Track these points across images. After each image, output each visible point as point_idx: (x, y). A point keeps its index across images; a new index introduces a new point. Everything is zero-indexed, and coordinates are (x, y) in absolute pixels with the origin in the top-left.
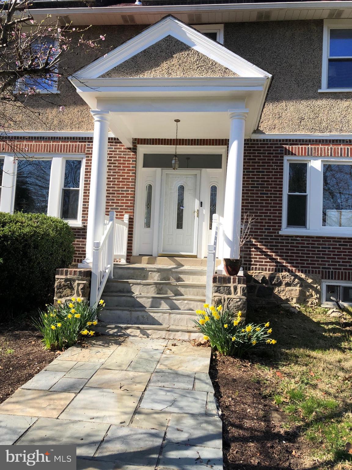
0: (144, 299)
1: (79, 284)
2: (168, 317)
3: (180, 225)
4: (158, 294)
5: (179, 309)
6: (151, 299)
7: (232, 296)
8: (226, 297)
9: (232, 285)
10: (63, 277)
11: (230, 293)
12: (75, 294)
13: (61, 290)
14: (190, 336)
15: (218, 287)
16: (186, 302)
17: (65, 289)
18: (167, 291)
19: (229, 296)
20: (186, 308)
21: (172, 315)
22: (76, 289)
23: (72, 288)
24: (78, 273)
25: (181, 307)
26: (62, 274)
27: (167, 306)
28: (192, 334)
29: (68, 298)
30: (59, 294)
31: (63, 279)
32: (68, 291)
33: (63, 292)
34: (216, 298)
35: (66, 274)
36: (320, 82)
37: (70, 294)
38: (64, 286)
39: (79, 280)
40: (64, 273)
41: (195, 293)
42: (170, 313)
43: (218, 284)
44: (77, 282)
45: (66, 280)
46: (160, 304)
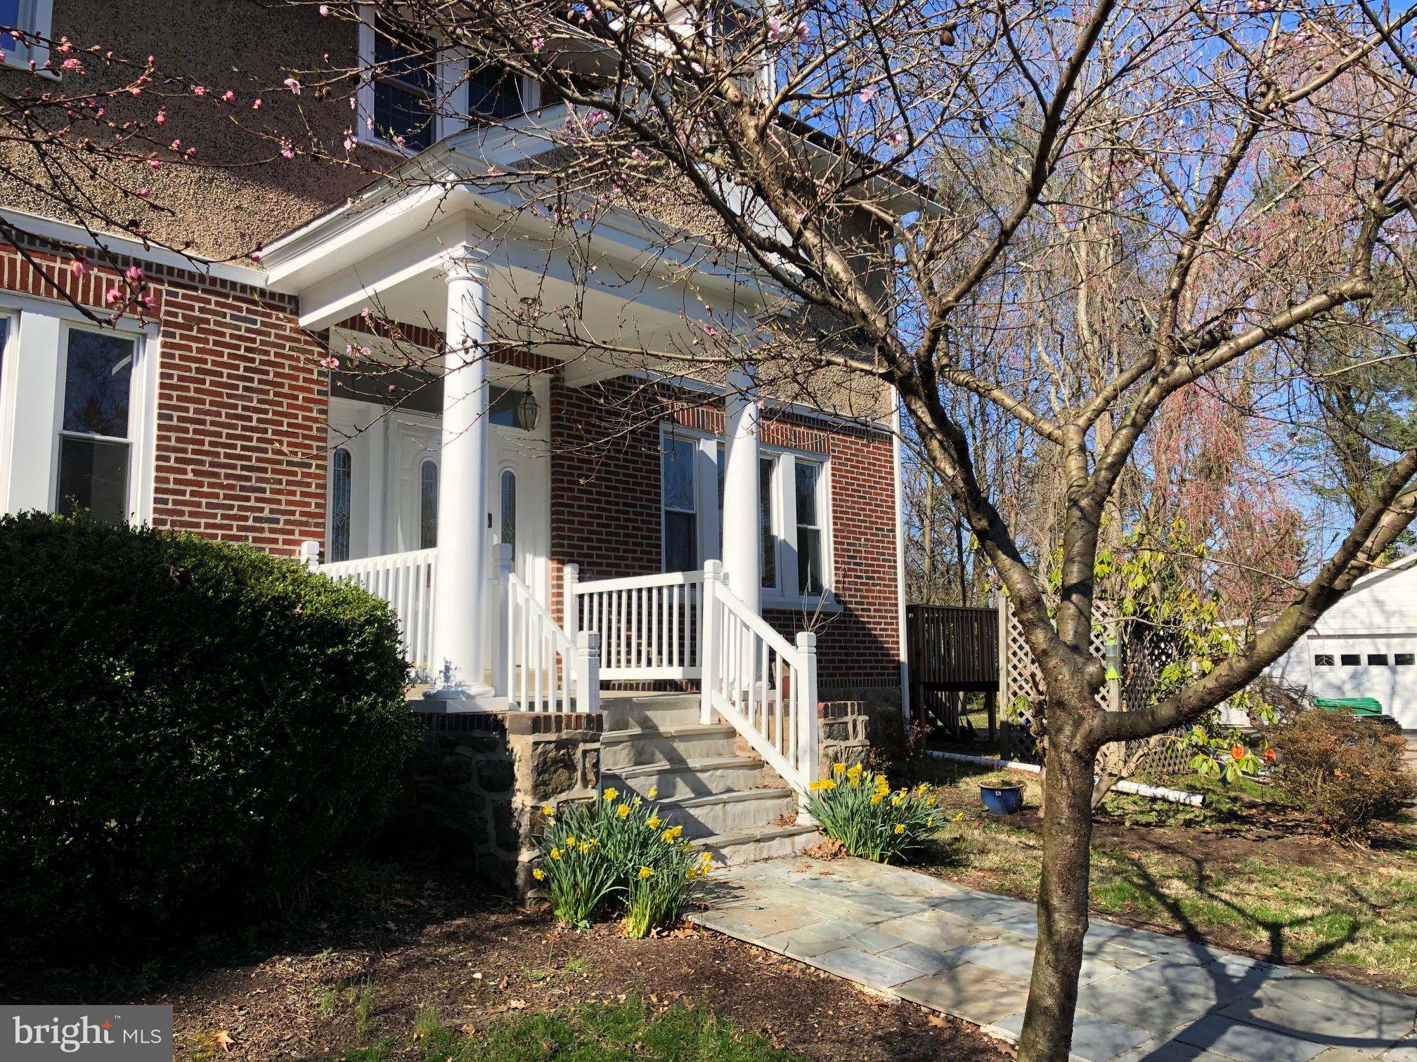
0: (642, 778)
1: (585, 753)
2: (721, 813)
4: (636, 764)
5: (710, 794)
6: (655, 777)
7: (851, 742)
8: (844, 744)
9: (849, 719)
10: (552, 737)
11: (847, 738)
12: (579, 782)
13: (546, 776)
14: (793, 844)
15: (831, 725)
16: (719, 772)
17: (555, 771)
19: (848, 743)
20: (721, 789)
22: (580, 767)
23: (570, 766)
24: (584, 722)
25: (713, 787)
26: (547, 730)
28: (797, 838)
29: (563, 797)
30: (542, 788)
31: (550, 742)
32: (563, 776)
33: (551, 779)
34: (831, 751)
35: (559, 730)
37: (567, 783)
38: (555, 761)
39: (585, 741)
40: (553, 725)
42: (725, 803)
43: (830, 720)
44: (582, 747)
45: (560, 744)
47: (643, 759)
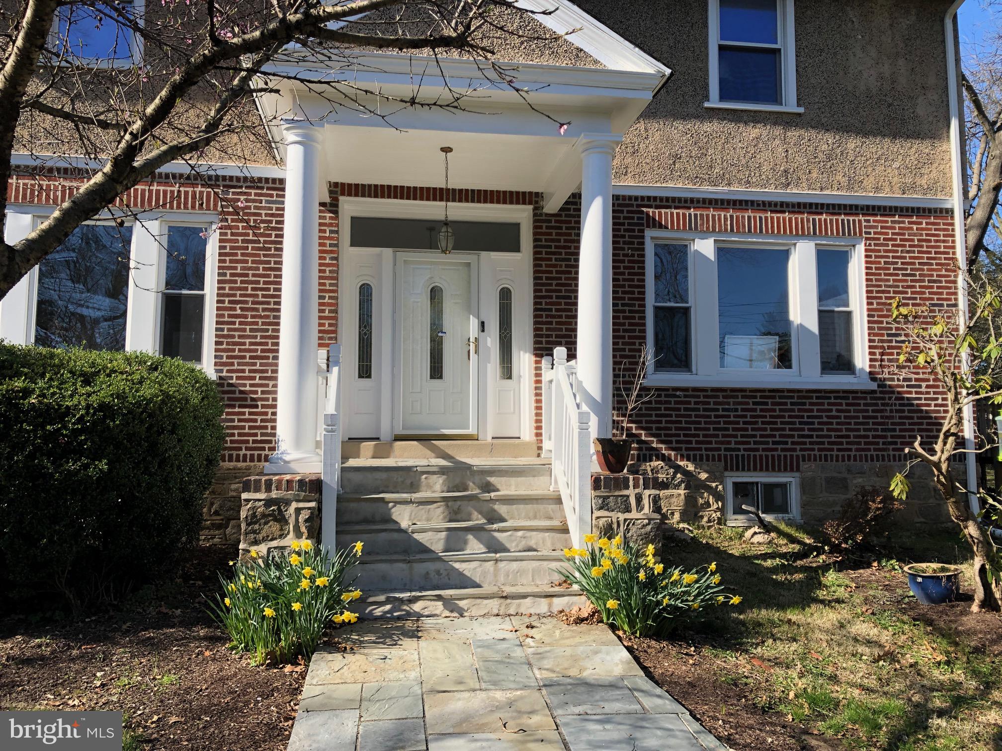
0: (430, 533)
1: (298, 511)
2: (492, 569)
3: (436, 371)
4: (450, 521)
5: (509, 551)
6: (443, 535)
7: (634, 515)
8: (622, 517)
9: (631, 492)
10: (262, 496)
11: (628, 510)
12: (291, 533)
13: (256, 527)
14: (550, 605)
15: (605, 498)
16: (520, 533)
17: (266, 523)
18: (470, 514)
19: (627, 516)
20: (520, 547)
21: (501, 565)
22: (292, 521)
23: (282, 520)
24: (296, 486)
25: (511, 546)
26: (257, 490)
27: (482, 546)
28: (556, 600)
29: (274, 544)
30: (252, 536)
31: (260, 500)
32: (274, 527)
33: (261, 530)
34: (602, 522)
35: (268, 489)
36: (706, 87)
37: (279, 533)
38: (264, 515)
39: (298, 501)
40: (263, 487)
41: (531, 514)
42: (497, 560)
43: (603, 492)
44: (294, 505)
45: (269, 502)
46: (466, 542)
47: (459, 517)
